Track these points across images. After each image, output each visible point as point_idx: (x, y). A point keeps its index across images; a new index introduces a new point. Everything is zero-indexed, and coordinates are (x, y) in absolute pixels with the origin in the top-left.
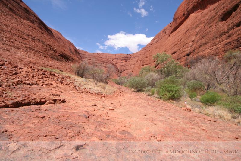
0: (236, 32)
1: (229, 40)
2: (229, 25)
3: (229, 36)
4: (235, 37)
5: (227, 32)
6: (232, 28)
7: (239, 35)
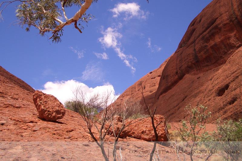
0: (229, 109)
1: (226, 115)
2: (224, 102)
3: (225, 112)
4: (229, 114)
5: (223, 108)
6: (226, 105)
7: (231, 112)
